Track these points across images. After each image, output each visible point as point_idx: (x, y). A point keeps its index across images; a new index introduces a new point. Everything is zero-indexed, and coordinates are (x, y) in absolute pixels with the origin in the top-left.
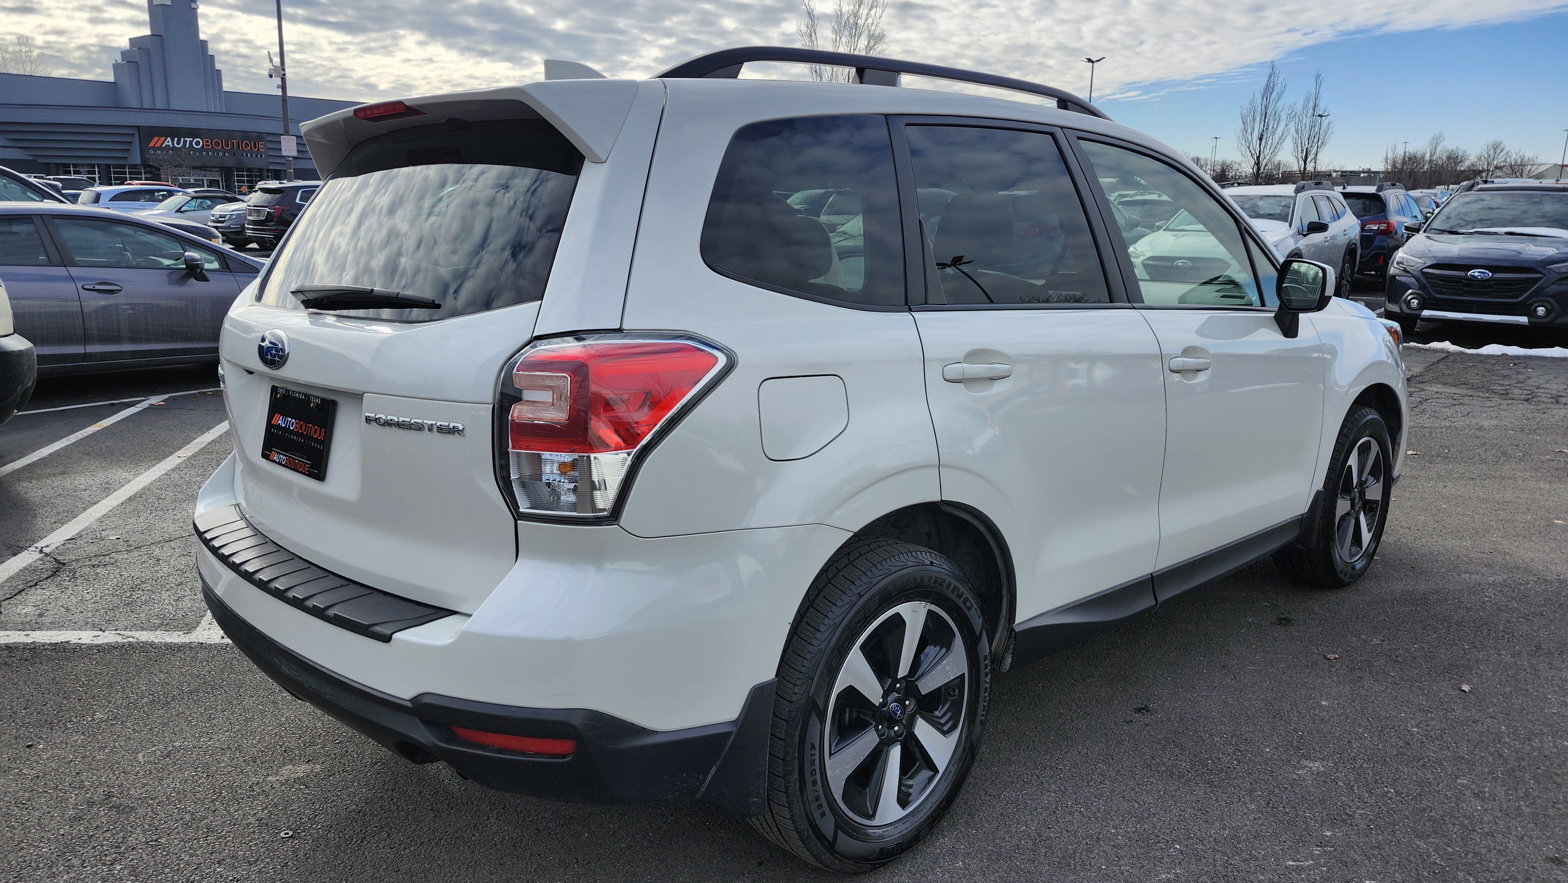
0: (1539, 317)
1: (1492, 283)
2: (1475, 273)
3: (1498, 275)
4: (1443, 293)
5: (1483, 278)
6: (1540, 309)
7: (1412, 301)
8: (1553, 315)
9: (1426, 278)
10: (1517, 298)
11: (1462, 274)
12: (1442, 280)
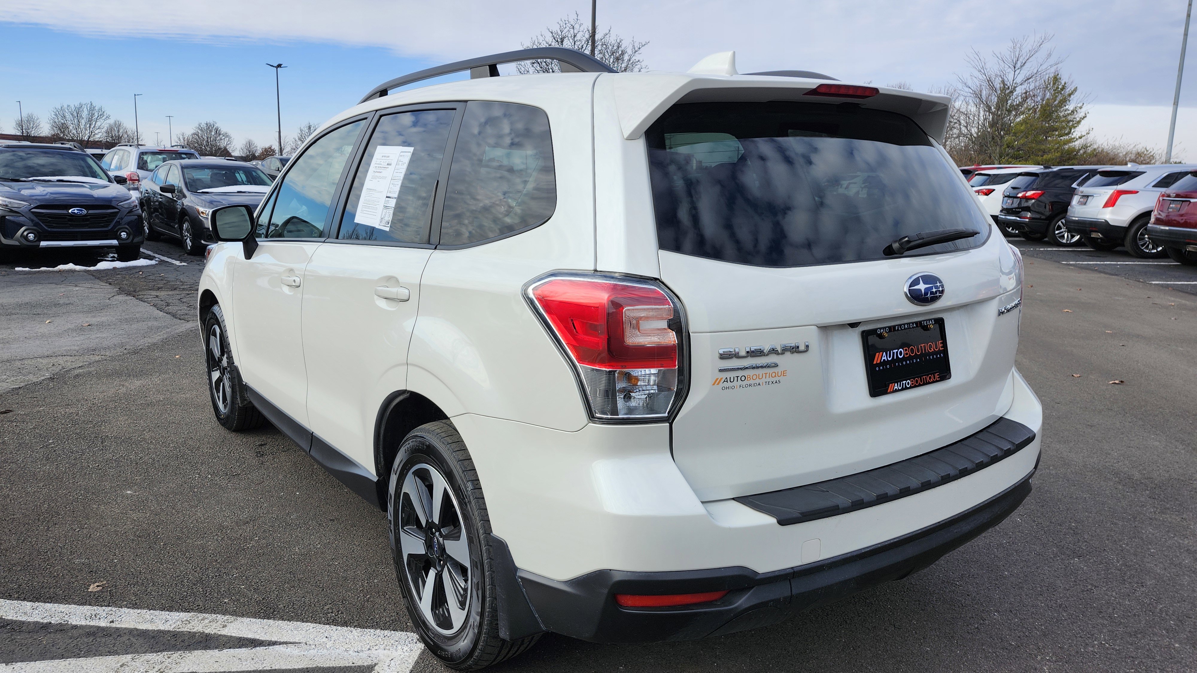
0: (123, 239)
1: (89, 217)
2: (75, 210)
3: (90, 212)
4: (54, 227)
5: (81, 214)
6: (122, 234)
7: (29, 235)
8: (131, 237)
9: (36, 216)
10: (107, 226)
11: (64, 212)
12: (49, 217)
